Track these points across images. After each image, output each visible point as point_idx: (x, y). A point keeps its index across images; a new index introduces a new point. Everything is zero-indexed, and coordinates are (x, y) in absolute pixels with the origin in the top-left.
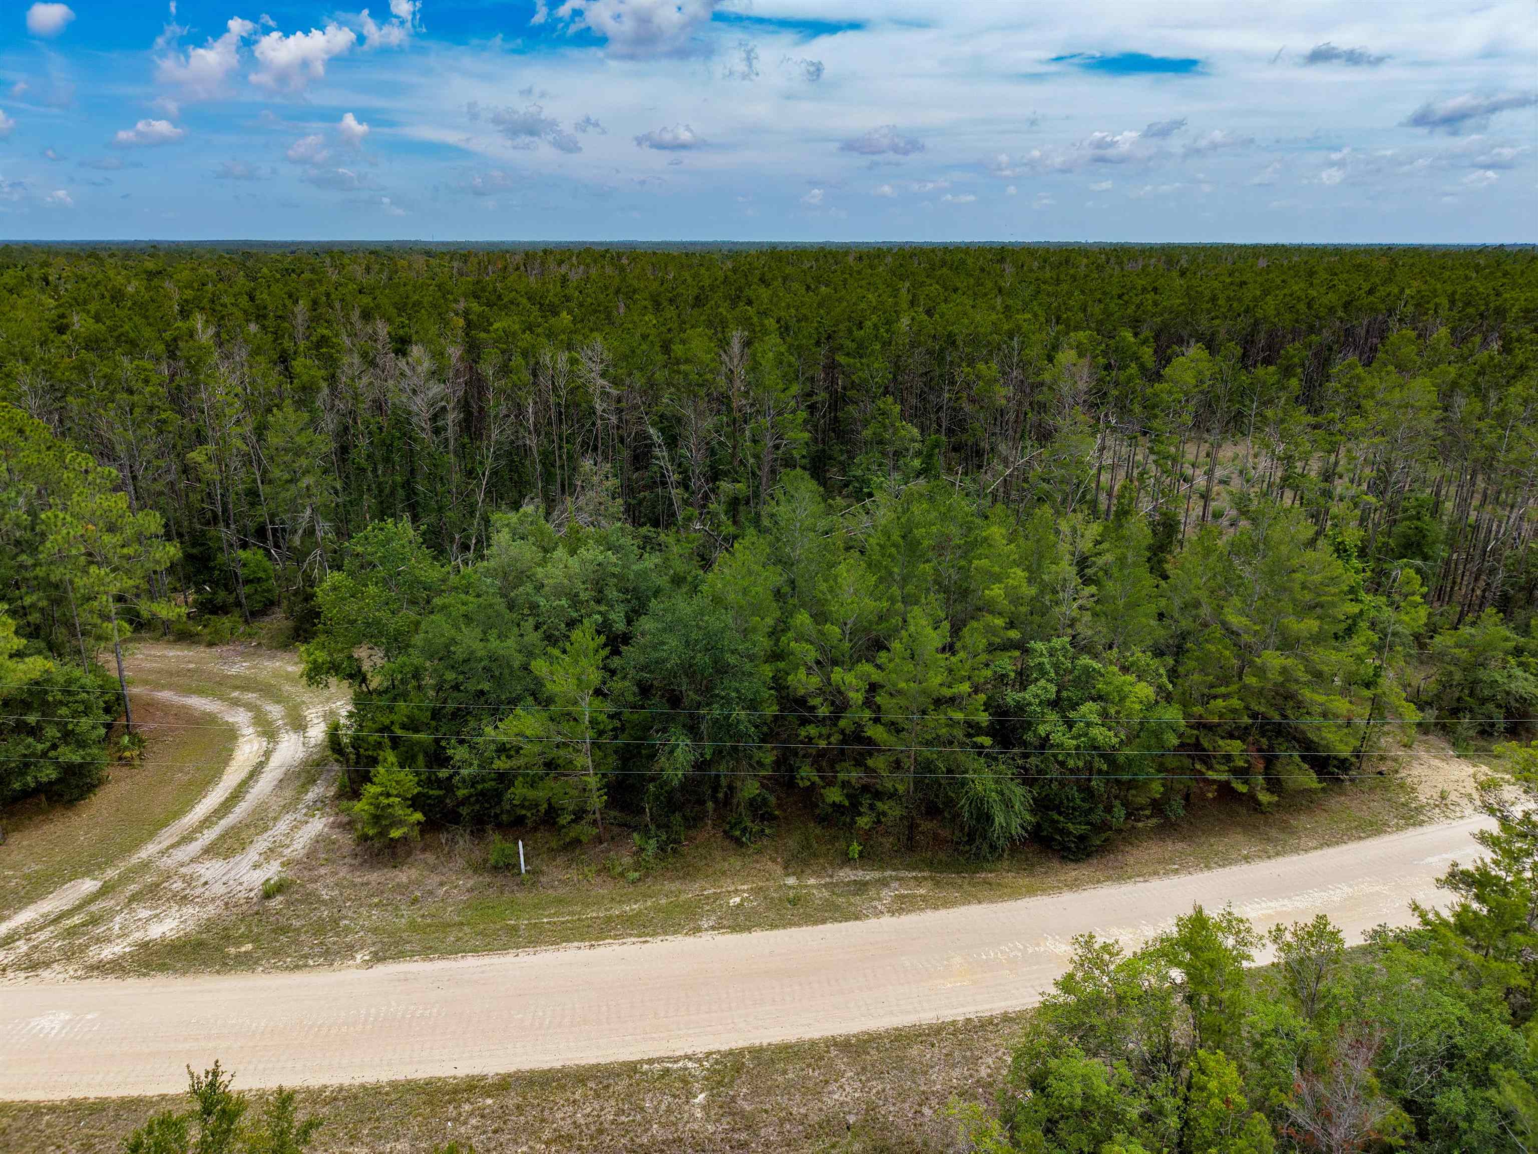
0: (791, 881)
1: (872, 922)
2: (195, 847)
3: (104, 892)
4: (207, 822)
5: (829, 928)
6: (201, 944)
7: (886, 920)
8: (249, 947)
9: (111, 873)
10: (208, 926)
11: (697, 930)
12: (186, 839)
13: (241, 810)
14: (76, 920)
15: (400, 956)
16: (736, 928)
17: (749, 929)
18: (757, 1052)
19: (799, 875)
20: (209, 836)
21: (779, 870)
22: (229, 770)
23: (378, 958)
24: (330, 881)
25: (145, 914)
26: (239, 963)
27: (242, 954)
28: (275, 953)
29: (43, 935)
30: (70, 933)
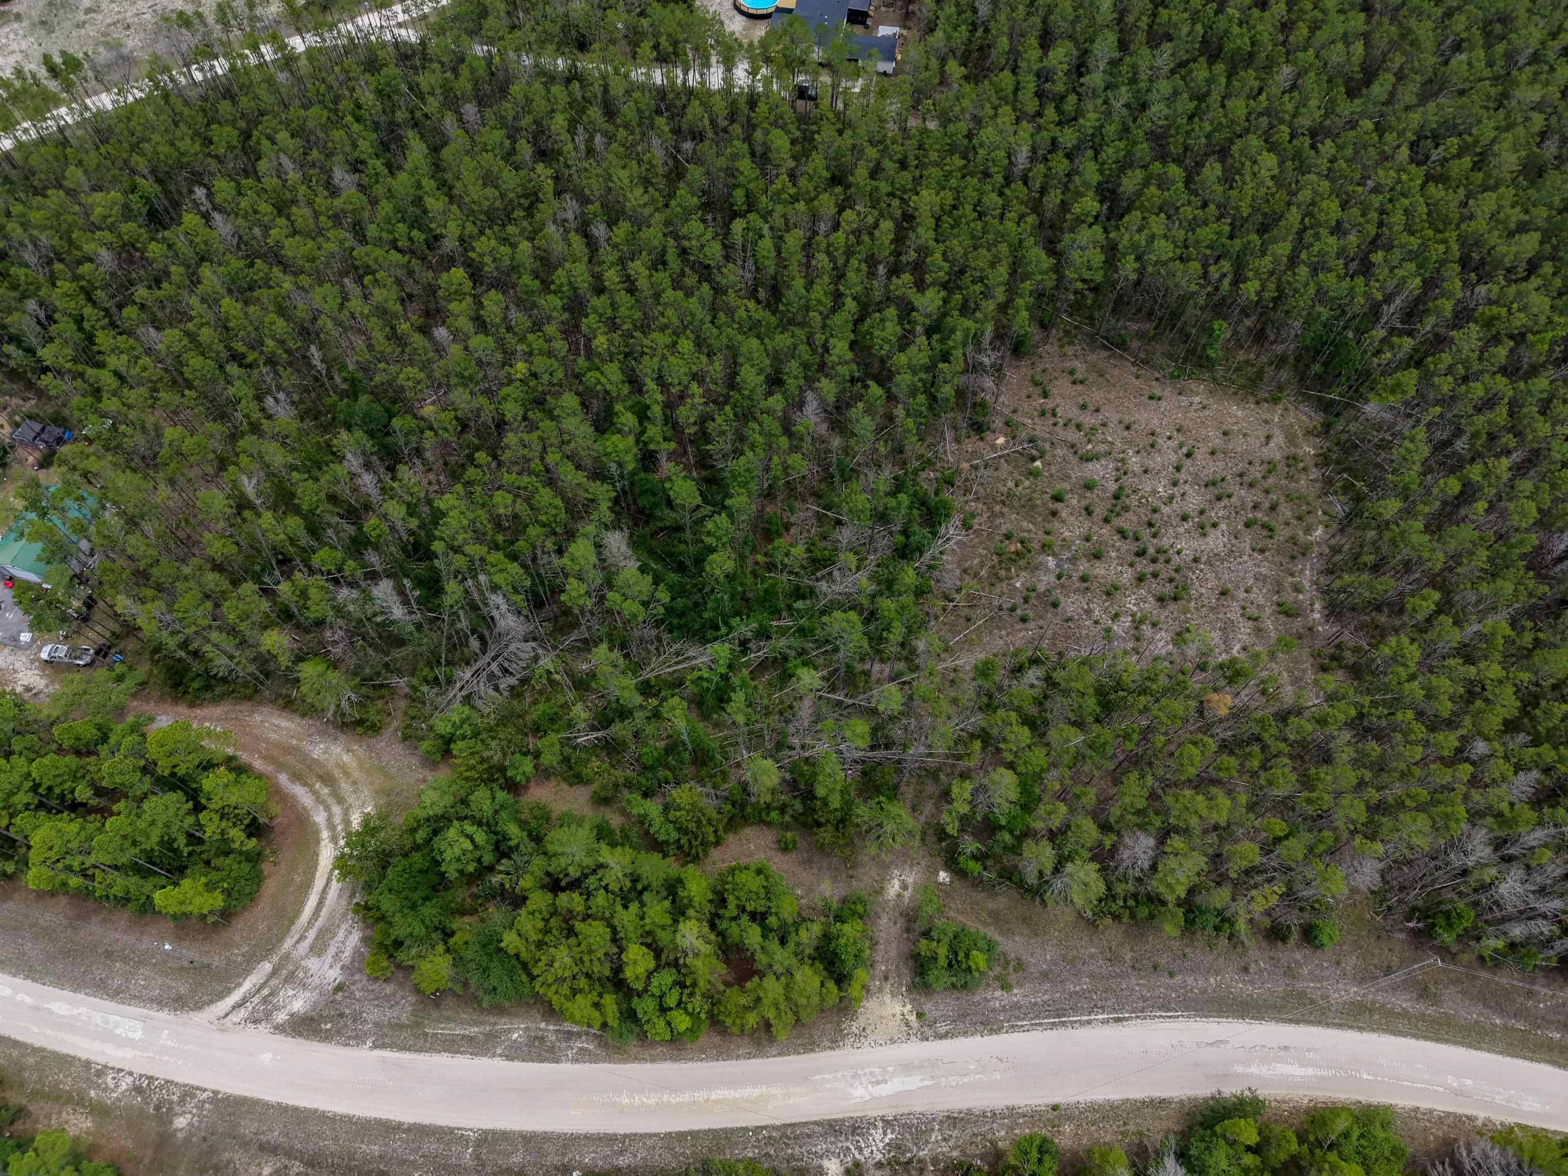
0: (543, 1025)
1: (563, 1065)
2: (306, 944)
3: (274, 973)
4: (310, 923)
5: (544, 1066)
6: (312, 1019)
8: (329, 1026)
9: (275, 959)
10: (315, 1005)
11: (494, 1055)
12: (302, 938)
13: (324, 912)
14: (266, 992)
15: (383, 1046)
16: (509, 1058)
17: (513, 1059)
18: (494, 1132)
19: (548, 1022)
20: (312, 934)
21: (539, 1016)
22: (318, 875)
23: (375, 1046)
24: (359, 985)
25: (291, 993)
26: (326, 1037)
27: (327, 1031)
28: (339, 1032)
29: (256, 1000)
30: (265, 1000)
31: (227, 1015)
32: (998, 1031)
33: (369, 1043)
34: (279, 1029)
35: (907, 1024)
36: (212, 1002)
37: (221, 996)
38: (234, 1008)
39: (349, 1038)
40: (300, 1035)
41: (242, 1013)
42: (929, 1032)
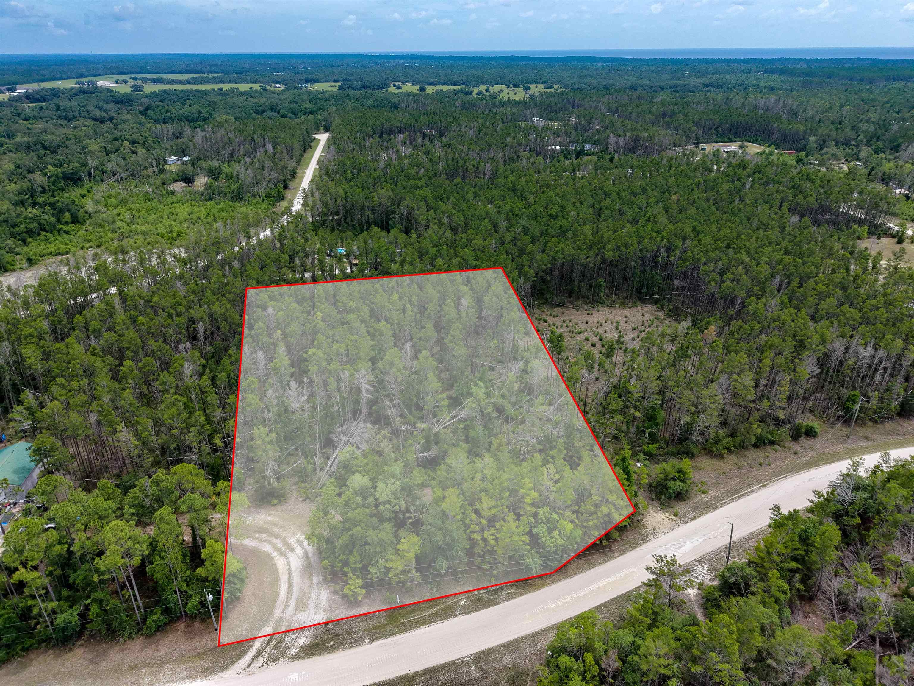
0: (476, 592)
1: (502, 604)
2: (291, 609)
4: (288, 598)
5: (492, 608)
6: (317, 644)
7: (506, 603)
8: (332, 643)
10: (315, 637)
11: (456, 616)
14: (273, 643)
15: (377, 639)
16: (467, 613)
17: (469, 613)
20: (293, 603)
22: (280, 574)
23: (372, 641)
25: (293, 637)
26: (333, 649)
27: (331, 646)
28: (341, 643)
29: (268, 649)
30: (276, 647)
31: (249, 665)
32: (716, 508)
33: (367, 641)
34: (295, 658)
35: (673, 520)
36: (233, 662)
37: (240, 656)
38: (253, 659)
39: (351, 643)
40: (313, 654)
41: (261, 660)
42: (686, 520)
